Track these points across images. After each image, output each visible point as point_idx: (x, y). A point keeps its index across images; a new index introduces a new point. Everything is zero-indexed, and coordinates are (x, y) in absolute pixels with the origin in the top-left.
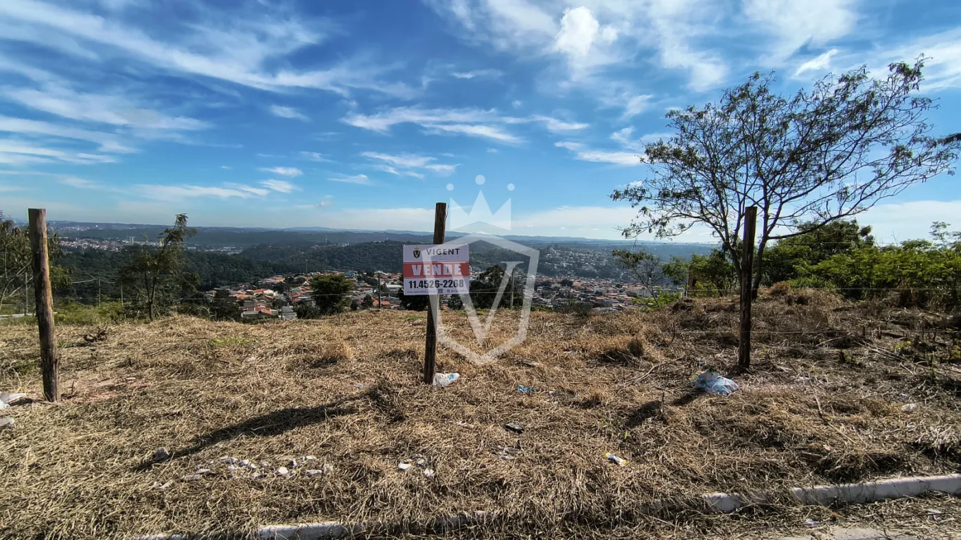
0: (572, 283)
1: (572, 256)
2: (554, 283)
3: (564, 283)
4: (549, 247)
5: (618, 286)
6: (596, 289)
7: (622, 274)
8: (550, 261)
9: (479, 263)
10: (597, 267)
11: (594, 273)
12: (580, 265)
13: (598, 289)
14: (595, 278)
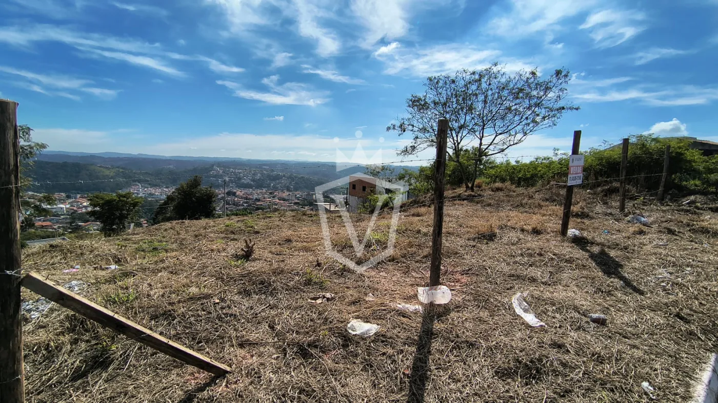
0: (235, 193)
1: (232, 172)
2: (220, 194)
3: (229, 193)
4: (213, 165)
5: (271, 193)
6: (255, 196)
7: (272, 185)
8: (215, 176)
9: (148, 181)
10: (253, 180)
11: (251, 184)
12: (240, 179)
13: (257, 197)
14: (252, 188)
